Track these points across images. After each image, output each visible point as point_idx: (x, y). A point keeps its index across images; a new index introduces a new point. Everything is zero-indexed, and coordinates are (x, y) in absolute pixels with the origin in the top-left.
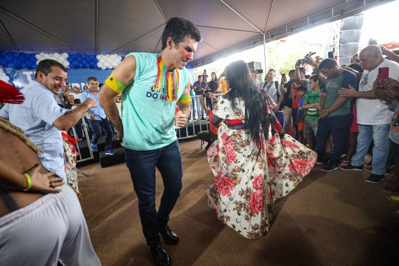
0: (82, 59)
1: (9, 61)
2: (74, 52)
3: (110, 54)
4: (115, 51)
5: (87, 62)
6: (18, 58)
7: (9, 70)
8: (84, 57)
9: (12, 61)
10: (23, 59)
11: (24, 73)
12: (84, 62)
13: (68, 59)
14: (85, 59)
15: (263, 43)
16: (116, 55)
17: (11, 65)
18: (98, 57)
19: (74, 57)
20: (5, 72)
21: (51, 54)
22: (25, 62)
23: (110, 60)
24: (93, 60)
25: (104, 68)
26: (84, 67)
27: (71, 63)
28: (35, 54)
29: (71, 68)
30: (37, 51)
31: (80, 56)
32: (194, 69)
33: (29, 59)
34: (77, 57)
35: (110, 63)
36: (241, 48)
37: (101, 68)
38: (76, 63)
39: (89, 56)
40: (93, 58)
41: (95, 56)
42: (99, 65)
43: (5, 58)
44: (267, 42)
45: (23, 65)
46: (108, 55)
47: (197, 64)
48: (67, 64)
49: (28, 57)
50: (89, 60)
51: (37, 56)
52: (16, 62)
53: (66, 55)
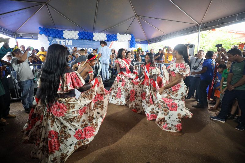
2: (82, 31)
3: (100, 32)
4: (103, 31)
5: (88, 36)
6: (55, 32)
7: (50, 38)
8: (86, 33)
9: (52, 34)
10: (57, 33)
11: (57, 40)
12: (86, 36)
13: (78, 34)
14: (87, 35)
15: (198, 31)
16: (104, 33)
17: (51, 36)
18: (94, 34)
19: (82, 33)
20: (48, 39)
21: (71, 31)
22: (58, 34)
23: (100, 36)
24: (91, 36)
25: (96, 40)
26: (86, 39)
27: (79, 36)
28: (63, 31)
29: (79, 39)
30: (64, 29)
32: (148, 44)
33: (60, 33)
34: (83, 33)
35: (100, 38)
36: (182, 34)
37: (94, 40)
38: (82, 36)
39: (89, 33)
40: (91, 34)
41: (92, 33)
42: (94, 38)
43: (49, 32)
44: (201, 31)
45: (57, 36)
46: (99, 33)
47: (151, 42)
48: (78, 37)
49: (59, 32)
50: (89, 35)
51: (64, 32)
52: (54, 34)
53: (78, 32)
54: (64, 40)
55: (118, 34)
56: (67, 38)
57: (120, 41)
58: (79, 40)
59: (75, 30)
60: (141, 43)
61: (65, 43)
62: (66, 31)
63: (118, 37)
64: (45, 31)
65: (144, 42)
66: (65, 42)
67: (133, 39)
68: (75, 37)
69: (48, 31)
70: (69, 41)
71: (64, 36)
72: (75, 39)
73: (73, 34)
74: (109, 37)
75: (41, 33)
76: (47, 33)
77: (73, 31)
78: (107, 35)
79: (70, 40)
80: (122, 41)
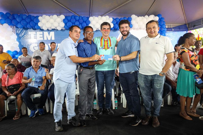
0: (76, 21)
1: (18, 22)
2: (71, 14)
3: (102, 16)
4: (107, 12)
5: (80, 23)
6: (25, 20)
7: (19, 30)
8: (78, 18)
9: (20, 22)
10: (28, 20)
11: (30, 33)
13: (64, 20)
14: (78, 21)
16: (107, 17)
17: (20, 26)
18: (91, 19)
19: (69, 18)
21: (51, 16)
22: (29, 23)
24: (85, 22)
27: (66, 24)
28: (39, 16)
29: (66, 29)
31: (75, 17)
33: (33, 21)
34: (71, 18)
38: (70, 24)
39: (82, 18)
40: (85, 19)
41: (88, 18)
43: (16, 19)
45: (28, 26)
46: (100, 17)
47: (194, 26)
48: (63, 25)
49: (32, 18)
50: (81, 21)
51: (40, 18)
52: (24, 23)
53: (63, 17)
54: (41, 33)
55: (133, 17)
56: (45, 28)
57: (137, 29)
58: (66, 31)
59: (59, 14)
60: (175, 31)
61: (43, 37)
62: (44, 16)
63: (133, 22)
64: (8, 18)
65: (179, 28)
66: (43, 34)
67: (162, 24)
68: (59, 25)
69: (14, 19)
70: (49, 34)
71: (40, 24)
72: (59, 29)
73: (55, 21)
74: (117, 23)
75: (3, 21)
76: (12, 20)
77: (55, 16)
78: (114, 20)
79: (51, 31)
80: (140, 28)
